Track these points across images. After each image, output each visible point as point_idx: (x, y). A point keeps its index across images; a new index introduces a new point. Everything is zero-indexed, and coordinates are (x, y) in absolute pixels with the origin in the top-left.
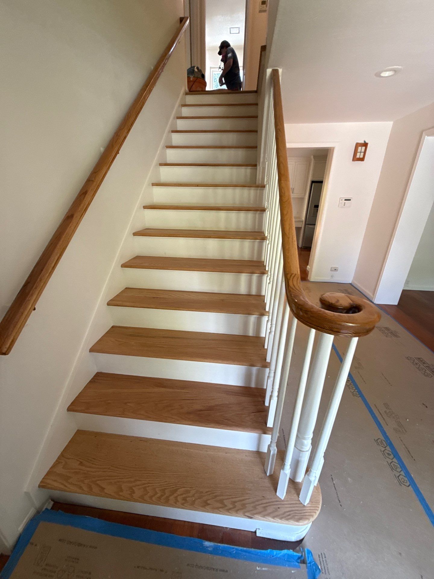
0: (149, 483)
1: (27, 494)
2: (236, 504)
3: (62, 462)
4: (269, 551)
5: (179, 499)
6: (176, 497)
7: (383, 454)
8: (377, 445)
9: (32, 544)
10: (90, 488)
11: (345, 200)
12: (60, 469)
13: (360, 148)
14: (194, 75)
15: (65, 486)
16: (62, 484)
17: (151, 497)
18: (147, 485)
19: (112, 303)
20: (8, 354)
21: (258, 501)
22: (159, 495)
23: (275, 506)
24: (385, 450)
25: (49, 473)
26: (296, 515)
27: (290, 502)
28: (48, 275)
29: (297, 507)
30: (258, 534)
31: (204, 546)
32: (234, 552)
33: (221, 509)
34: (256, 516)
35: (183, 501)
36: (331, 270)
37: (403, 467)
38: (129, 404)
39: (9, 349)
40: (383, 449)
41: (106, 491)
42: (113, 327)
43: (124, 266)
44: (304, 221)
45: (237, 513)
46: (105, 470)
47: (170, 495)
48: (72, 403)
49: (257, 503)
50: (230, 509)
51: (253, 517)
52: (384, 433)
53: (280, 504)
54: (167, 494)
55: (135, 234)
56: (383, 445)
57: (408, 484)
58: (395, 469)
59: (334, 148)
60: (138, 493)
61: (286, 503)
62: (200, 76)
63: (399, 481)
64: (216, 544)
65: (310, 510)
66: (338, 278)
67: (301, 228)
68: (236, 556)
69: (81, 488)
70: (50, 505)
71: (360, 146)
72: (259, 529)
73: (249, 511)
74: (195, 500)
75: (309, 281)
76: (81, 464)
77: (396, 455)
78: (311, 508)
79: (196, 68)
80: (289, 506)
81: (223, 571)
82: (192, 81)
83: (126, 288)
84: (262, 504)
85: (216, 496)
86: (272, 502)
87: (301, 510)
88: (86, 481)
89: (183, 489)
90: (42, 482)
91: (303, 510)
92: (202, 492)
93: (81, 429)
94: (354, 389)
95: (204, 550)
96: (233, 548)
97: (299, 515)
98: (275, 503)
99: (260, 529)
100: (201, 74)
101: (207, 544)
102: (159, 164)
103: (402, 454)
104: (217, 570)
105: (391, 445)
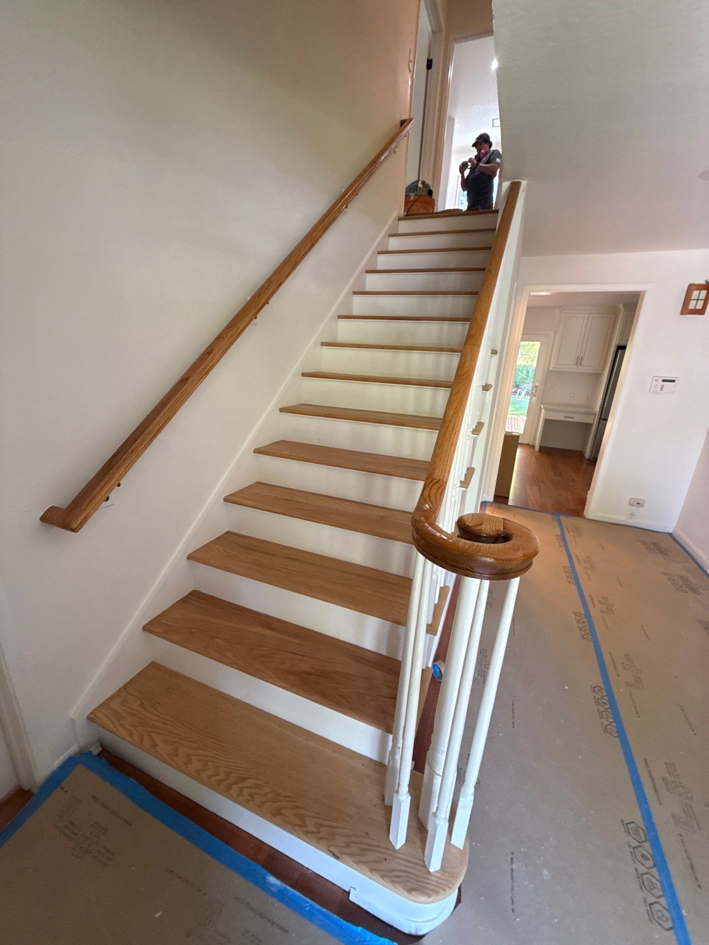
0: (215, 758)
1: (72, 721)
2: (322, 829)
3: (121, 697)
4: (360, 929)
5: (246, 792)
6: (241, 789)
7: (631, 852)
8: (625, 832)
9: (62, 788)
10: (142, 739)
11: (664, 381)
12: (115, 705)
13: (695, 294)
14: (417, 192)
15: (115, 727)
16: (113, 723)
17: (209, 777)
18: (209, 759)
19: (230, 499)
20: (77, 532)
21: (356, 836)
22: (220, 777)
23: (380, 855)
24: (640, 846)
25: (102, 705)
26: (410, 882)
27: (408, 858)
28: (143, 446)
29: (415, 869)
30: (352, 898)
31: (267, 881)
32: (308, 908)
33: (296, 828)
34: (345, 857)
35: (249, 798)
36: (631, 504)
37: (669, 889)
38: (217, 640)
39: (80, 526)
40: (634, 844)
41: (158, 749)
42: (227, 533)
43: (258, 451)
44: (597, 414)
45: (318, 842)
46: (166, 722)
47: (235, 783)
48: (151, 621)
49: (353, 839)
50: (311, 833)
51: (340, 857)
52: (647, 816)
53: (391, 855)
54: (231, 780)
55: (282, 410)
56: (636, 837)
57: (669, 924)
58: (649, 889)
59: (644, 292)
60: (196, 765)
61: (401, 856)
62: (425, 193)
63: (650, 914)
64: (284, 885)
65: (437, 882)
66: (642, 520)
67: (590, 425)
68: (310, 916)
69: (131, 735)
70: (96, 750)
71: (697, 290)
72: (355, 888)
73: (336, 846)
74: (265, 802)
75: (585, 518)
76: (142, 705)
77: (661, 864)
78: (441, 881)
79: (420, 182)
80: (404, 863)
81: (282, 929)
82: (412, 201)
83: (257, 482)
84: (362, 843)
85: (298, 807)
86: (377, 846)
87: (421, 877)
88: (140, 729)
89: (255, 781)
90: (92, 713)
91: (424, 878)
92: (279, 795)
93: (158, 662)
94: (611, 720)
95: (265, 887)
96: (308, 902)
97: (416, 882)
98: (382, 850)
99: (356, 890)
100: (428, 190)
101: (272, 879)
102: (338, 316)
103: (676, 867)
104: (273, 923)
105: (656, 843)
